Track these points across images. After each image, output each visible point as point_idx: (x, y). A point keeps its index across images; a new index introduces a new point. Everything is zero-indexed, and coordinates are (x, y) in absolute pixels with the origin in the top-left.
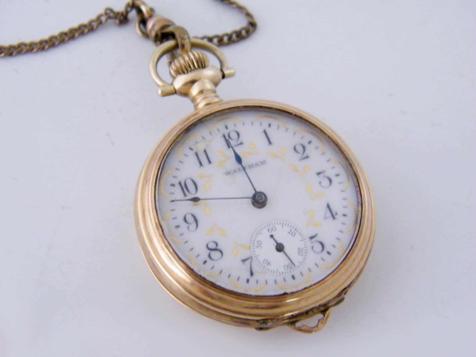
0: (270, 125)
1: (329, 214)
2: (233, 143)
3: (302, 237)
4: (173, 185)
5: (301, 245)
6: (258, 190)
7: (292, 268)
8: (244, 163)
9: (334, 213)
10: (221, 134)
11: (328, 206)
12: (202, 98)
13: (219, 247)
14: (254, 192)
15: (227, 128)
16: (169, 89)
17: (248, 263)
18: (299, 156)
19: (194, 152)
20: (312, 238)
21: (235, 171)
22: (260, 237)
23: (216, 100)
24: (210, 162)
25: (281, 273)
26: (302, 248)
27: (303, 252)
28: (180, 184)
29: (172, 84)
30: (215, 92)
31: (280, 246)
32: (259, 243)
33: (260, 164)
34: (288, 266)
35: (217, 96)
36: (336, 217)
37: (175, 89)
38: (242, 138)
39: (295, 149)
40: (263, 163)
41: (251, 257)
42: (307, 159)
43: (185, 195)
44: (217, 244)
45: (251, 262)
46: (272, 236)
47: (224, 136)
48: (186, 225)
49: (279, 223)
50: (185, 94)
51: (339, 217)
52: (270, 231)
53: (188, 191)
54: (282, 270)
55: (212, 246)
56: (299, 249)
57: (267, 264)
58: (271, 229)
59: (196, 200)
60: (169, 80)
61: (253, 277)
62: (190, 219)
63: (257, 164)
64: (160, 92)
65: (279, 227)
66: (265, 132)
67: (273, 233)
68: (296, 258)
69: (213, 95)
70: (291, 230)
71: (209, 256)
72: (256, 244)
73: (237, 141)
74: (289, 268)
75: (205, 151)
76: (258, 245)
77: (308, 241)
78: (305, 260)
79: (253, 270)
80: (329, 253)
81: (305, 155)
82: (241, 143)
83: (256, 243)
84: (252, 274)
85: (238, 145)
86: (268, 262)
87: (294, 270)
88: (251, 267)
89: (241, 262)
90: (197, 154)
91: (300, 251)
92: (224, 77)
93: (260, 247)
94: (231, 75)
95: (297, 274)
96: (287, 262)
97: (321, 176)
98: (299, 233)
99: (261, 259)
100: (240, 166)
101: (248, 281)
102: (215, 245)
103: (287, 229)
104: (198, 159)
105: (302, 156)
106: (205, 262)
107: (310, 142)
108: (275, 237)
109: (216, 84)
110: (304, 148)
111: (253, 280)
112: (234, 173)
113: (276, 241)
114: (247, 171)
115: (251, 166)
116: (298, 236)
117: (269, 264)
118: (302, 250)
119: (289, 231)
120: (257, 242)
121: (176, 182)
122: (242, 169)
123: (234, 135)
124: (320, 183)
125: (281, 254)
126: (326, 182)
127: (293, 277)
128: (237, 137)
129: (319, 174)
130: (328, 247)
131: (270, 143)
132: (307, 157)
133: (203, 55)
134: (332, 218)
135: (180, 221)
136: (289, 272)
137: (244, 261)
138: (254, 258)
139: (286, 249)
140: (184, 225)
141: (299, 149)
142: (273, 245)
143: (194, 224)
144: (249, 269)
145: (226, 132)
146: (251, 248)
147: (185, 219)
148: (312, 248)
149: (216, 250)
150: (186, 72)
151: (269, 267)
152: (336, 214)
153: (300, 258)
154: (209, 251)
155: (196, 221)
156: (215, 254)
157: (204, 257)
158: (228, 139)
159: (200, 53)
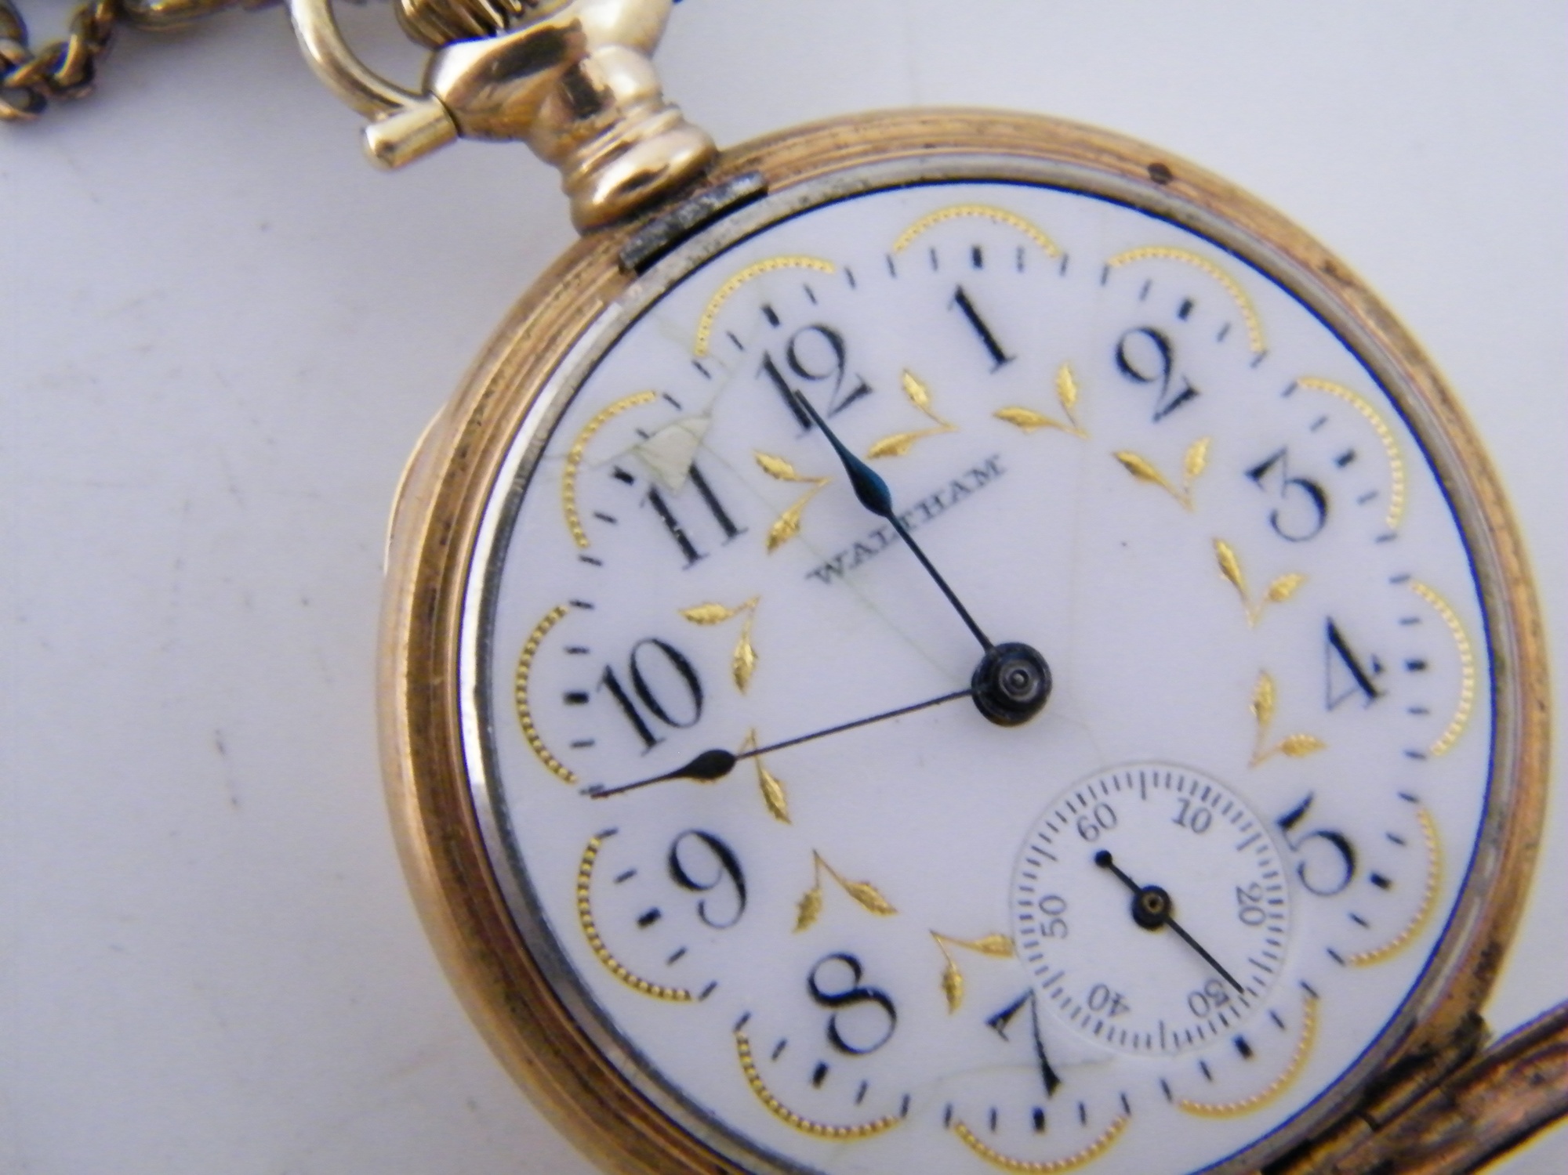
0: (977, 258)
1: (1344, 678)
2: (818, 397)
3: (1244, 829)
4: (579, 698)
5: (1247, 869)
6: (998, 637)
7: (1226, 998)
8: (900, 501)
9: (1368, 669)
10: (755, 361)
11: (1334, 637)
13: (867, 981)
14: (978, 653)
15: (773, 319)
17: (1020, 1024)
18: (1147, 397)
19: (641, 487)
20: (1288, 822)
21: (861, 551)
22: (1048, 880)
24: (730, 529)
25: (1182, 1037)
26: (1254, 886)
27: (1264, 905)
28: (613, 682)
30: (656, 99)
31: (1153, 903)
32: (1052, 905)
33: (970, 482)
34: (1205, 996)
36: (1378, 683)
38: (862, 362)
39: (1123, 364)
40: (987, 472)
41: (1031, 992)
42: (1188, 407)
43: (649, 739)
44: (853, 963)
45: (1034, 1017)
46: (1104, 860)
47: (769, 367)
48: (691, 898)
49: (1123, 782)
51: (1395, 682)
52: (1091, 833)
53: (659, 712)
54: (1182, 1021)
55: (836, 980)
56: (1239, 891)
57: (1109, 1006)
58: (1094, 821)
59: (715, 765)
61: (1061, 1092)
62: (700, 863)
63: (959, 489)
65: (1125, 801)
66: (961, 299)
67: (1106, 841)
68: (1237, 945)
69: (657, 121)
70: (1187, 804)
71: (835, 1038)
72: (1041, 918)
73: (839, 381)
74: (1211, 1001)
75: (695, 474)
76: (1046, 919)
77: (1271, 838)
78: (1275, 943)
79: (1053, 1061)
80: (1379, 881)
81: (1176, 387)
82: (863, 390)
83: (1035, 911)
84: (1051, 1080)
85: (850, 399)
86: (1113, 996)
87: (1240, 1008)
88: (1040, 1048)
89: (991, 1034)
90: (656, 499)
91: (1246, 898)
93: (1058, 928)
95: (1253, 1025)
96: (1196, 975)
97: (1272, 478)
98: (1226, 811)
99: (1076, 988)
100: (883, 521)
101: (1039, 1119)
102: (849, 973)
103: (1165, 802)
104: (671, 522)
105: (1165, 389)
106: (820, 1074)
107: (1185, 310)
108: (1117, 862)
110: (1163, 345)
111: (1058, 1109)
112: (858, 561)
113: (1127, 881)
114: (915, 536)
115: (931, 506)
116: (1224, 832)
117: (1117, 1004)
118: (1255, 893)
119: (1177, 808)
120: (1041, 906)
121: (585, 675)
122: (890, 530)
123: (816, 354)
124: (1274, 520)
125: (1162, 938)
126: (1301, 505)
127: (1243, 1048)
128: (831, 358)
129: (1257, 473)
130: (1372, 855)
131: (999, 356)
132: (1188, 394)
134: (1360, 696)
135: (657, 889)
136: (1219, 1025)
137: (1001, 1019)
138: (1043, 995)
139: (1183, 915)
140: (675, 902)
141: (1144, 355)
142: (1120, 900)
143: (727, 885)
144: (1033, 1057)
145: (774, 343)
146: (1021, 940)
147: (680, 876)
148: (1301, 872)
149: (857, 995)
151: (1121, 1022)
152: (1378, 668)
153: (1255, 940)
154: (826, 1013)
155: (730, 863)
156: (858, 1022)
157: (811, 1046)
158: (794, 382)
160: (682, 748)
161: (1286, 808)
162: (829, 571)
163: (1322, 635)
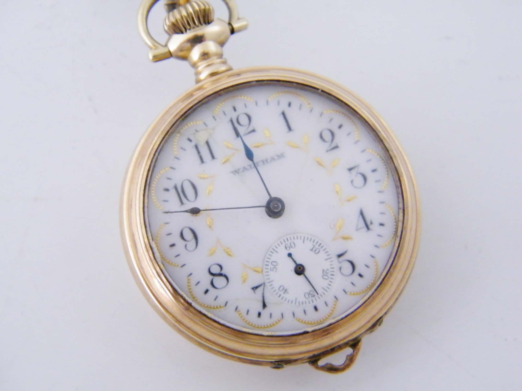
0: (290, 105)
1: (362, 224)
2: (241, 130)
3: (328, 255)
4: (167, 190)
5: (326, 265)
6: (273, 195)
7: (314, 296)
8: (256, 158)
9: (369, 223)
10: (228, 119)
11: (362, 213)
12: (205, 65)
13: (223, 272)
14: (267, 198)
15: (235, 110)
16: (162, 50)
17: (260, 290)
18: (326, 146)
19: (193, 144)
20: (340, 256)
21: (245, 169)
22: (274, 257)
23: (223, 68)
24: (213, 157)
25: (301, 303)
26: (327, 270)
27: (329, 275)
28: (176, 188)
29: (166, 46)
30: (220, 56)
31: (300, 268)
32: (274, 264)
33: (276, 158)
34: (309, 294)
35: (225, 63)
36: (371, 227)
37: (170, 52)
38: (254, 124)
39: (321, 137)
40: (281, 156)
41: (264, 283)
42: (336, 150)
43: (182, 203)
44: (221, 267)
45: (264, 289)
46: (290, 255)
47: (231, 121)
48: (184, 243)
49: (299, 238)
50: (184, 58)
51: (375, 228)
52: (288, 248)
53: (186, 197)
54: (301, 298)
55: (216, 270)
56: (323, 270)
57: (284, 291)
58: (289, 245)
59: (195, 211)
60: (162, 37)
61: (266, 309)
62: (188, 235)
63: (273, 159)
64: (151, 57)
65: (299, 243)
66: (283, 114)
67: (292, 251)
68: (319, 283)
69: (219, 61)
70: (314, 246)
71: (212, 284)
72: (271, 266)
73: (248, 128)
74: (310, 296)
75: (207, 143)
76: (272, 267)
77: (335, 259)
78: (330, 285)
79: (266, 301)
80: (360, 275)
81: (334, 145)
82: (253, 131)
83: (270, 264)
84: (264, 306)
85: (250, 132)
86: (285, 289)
87: (317, 299)
88: (263, 297)
89: (252, 291)
90: (196, 147)
91: (325, 273)
92: (233, 31)
93: (275, 269)
94: (241, 29)
95: (320, 304)
96: (309, 288)
97: (354, 172)
98: (324, 250)
99: (276, 285)
100: (251, 162)
101: (259, 314)
102: (219, 269)
103: (309, 245)
104: (199, 153)
105: (330, 145)
106: (207, 291)
107: (340, 127)
108: (293, 256)
109: (222, 44)
110: (333, 134)
111: (265, 313)
112: (243, 171)
113: (295, 262)
114: (258, 168)
115: (265, 162)
116: (322, 255)
117: (286, 291)
118: (327, 272)
119: (312, 247)
120: (271, 263)
121: (170, 185)
122: (253, 166)
123: (243, 120)
124: (352, 182)
125: (302, 277)
126: (360, 180)
127: (316, 308)
128: (247, 121)
129: (350, 170)
130: (360, 268)
131: (290, 129)
132: (336, 147)
133: (204, 5)
134: (365, 228)
135: (176, 239)
136: (311, 302)
137: (255, 288)
138: (268, 285)
139: (307, 273)
140: (180, 243)
141: (327, 136)
142: (292, 266)
143: (194, 241)
144: (261, 299)
145: (234, 115)
146: (265, 270)
147: (182, 237)
148: (340, 268)
149: (220, 275)
150: (183, 29)
151: (285, 296)
152: (371, 223)
153: (325, 283)
154: (211, 277)
155: (196, 237)
156: (219, 281)
157: (206, 284)
158: (236, 125)
159: (205, 3)
160: (189, 206)
161: (340, 252)
162: (236, 172)
163: (358, 213)
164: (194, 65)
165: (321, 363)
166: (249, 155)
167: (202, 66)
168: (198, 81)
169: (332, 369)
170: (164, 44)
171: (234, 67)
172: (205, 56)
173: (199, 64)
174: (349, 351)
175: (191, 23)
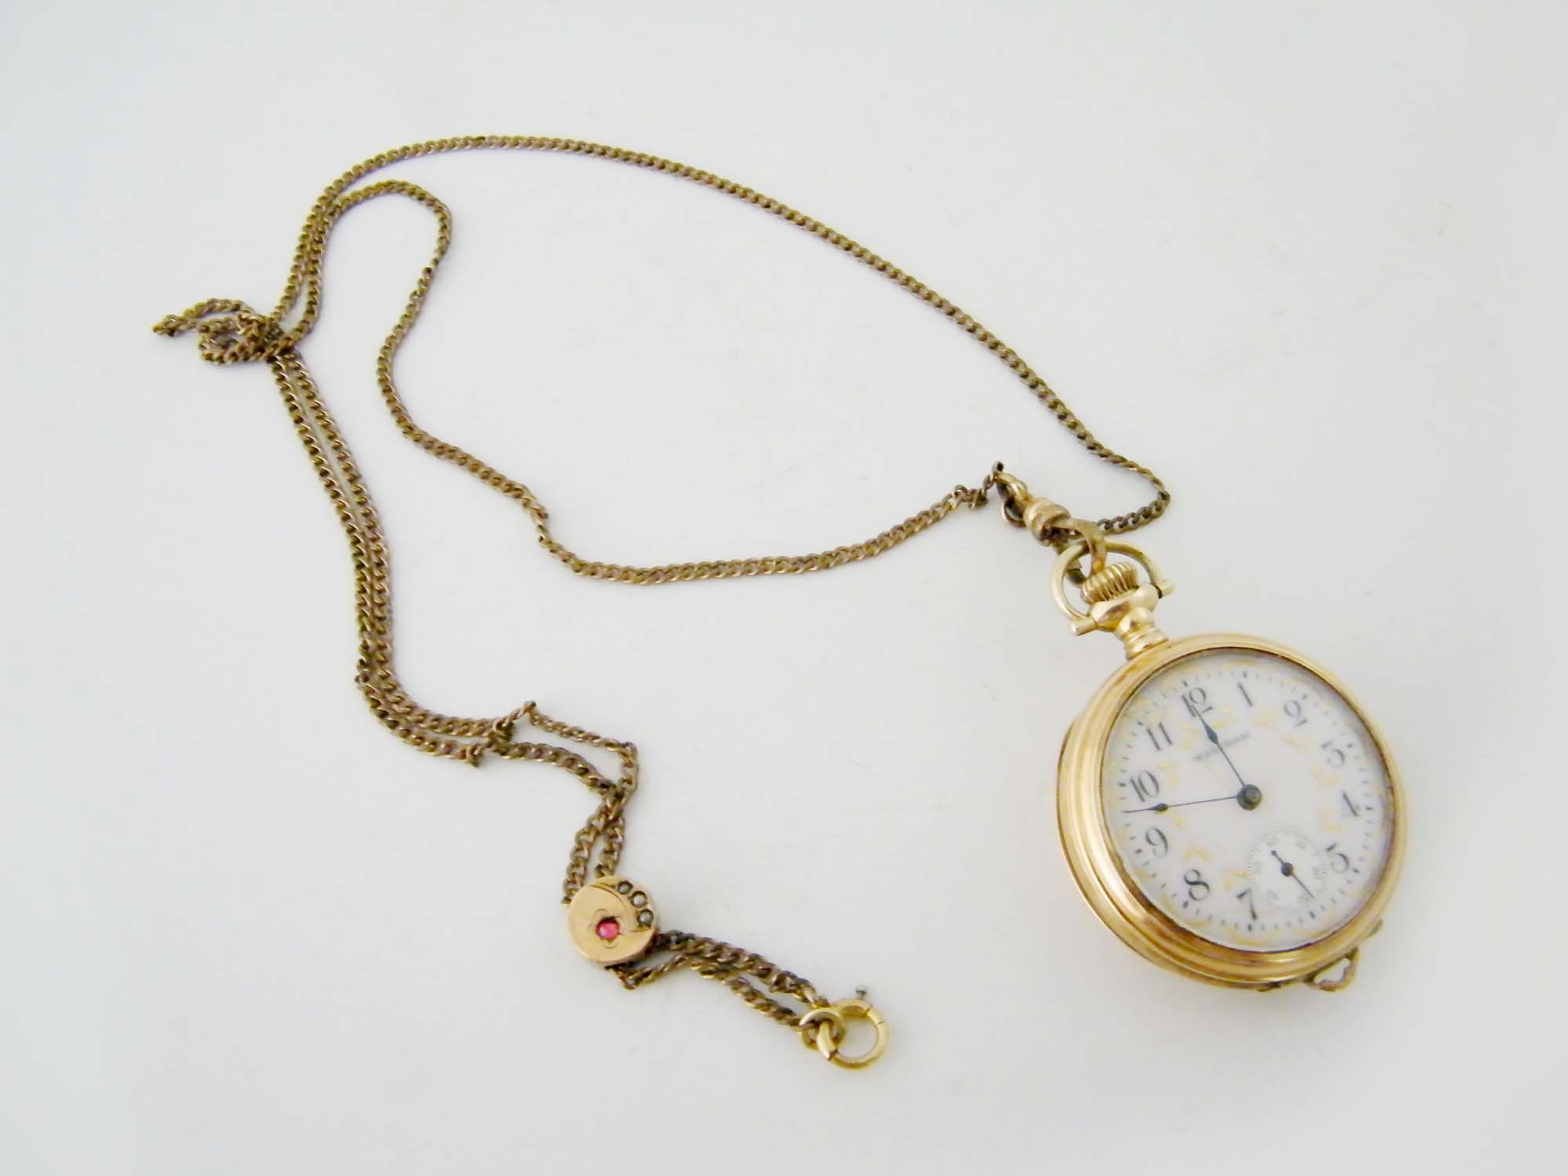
0: (1245, 675)
1: (1348, 809)
2: (1199, 707)
3: (1316, 850)
4: (1122, 785)
5: (1316, 862)
6: (1247, 782)
7: (1308, 900)
8: (1220, 739)
9: (1355, 808)
10: (1179, 695)
11: (1345, 797)
12: (1138, 636)
13: (1204, 878)
14: (1241, 786)
15: (1186, 684)
16: (1087, 623)
17: (1246, 898)
18: (1294, 721)
19: (1145, 727)
20: (1330, 849)
21: (1208, 754)
22: (1257, 857)
23: (1160, 639)
24: (1169, 741)
25: (1294, 909)
26: (1318, 868)
27: (1321, 873)
28: (1133, 782)
29: (1088, 615)
30: (1152, 624)
31: (1287, 868)
32: (1258, 865)
33: (1242, 738)
34: (1302, 898)
35: (1158, 631)
36: (1358, 812)
37: (1095, 622)
38: (1209, 701)
39: (1286, 710)
40: (1245, 736)
41: (1250, 889)
42: (1305, 725)
43: (1143, 800)
44: (1198, 873)
45: (1250, 897)
46: (1274, 853)
47: (1184, 698)
48: (1152, 847)
49: (1281, 831)
50: (1111, 629)
51: (1363, 812)
52: (1271, 845)
53: (1145, 791)
54: (1295, 904)
55: (1193, 878)
56: (1314, 868)
57: (1273, 897)
58: (1271, 842)
59: (1162, 808)
60: (1083, 608)
61: (1257, 920)
62: (1155, 837)
63: (1237, 739)
64: (1074, 630)
65: (1281, 837)
66: (1241, 687)
67: (1274, 848)
68: (1313, 884)
69: (1153, 630)
70: (1299, 840)
71: (1191, 894)
72: (1254, 868)
73: (1204, 704)
74: (1304, 900)
75: (1161, 726)
76: (1256, 869)
77: (1325, 854)
78: (1324, 885)
79: (1255, 911)
80: (1356, 871)
81: (1301, 719)
82: (1210, 708)
83: (1252, 866)
84: (1254, 916)
85: (1207, 710)
86: (1274, 894)
87: (1312, 903)
88: (1252, 907)
89: (1236, 899)
90: (1150, 732)
91: (1315, 871)
92: (1160, 595)
93: (1259, 872)
94: (1169, 591)
95: (1317, 910)
96: (1299, 891)
97: (1328, 749)
98: (1311, 844)
99: (1264, 891)
100: (1215, 745)
101: (1250, 928)
102: (1195, 875)
103: (1293, 839)
104: (1153, 738)
105: (1298, 719)
106: (1186, 904)
107: (1305, 697)
108: (1279, 854)
109: (1152, 609)
110: (1298, 707)
111: (1256, 925)
112: (1207, 756)
113: (1280, 859)
114: (1223, 750)
115: (1229, 743)
116: (1310, 850)
117: (1276, 897)
119: (1297, 841)
120: (1254, 864)
121: (1125, 778)
122: (1216, 748)
123: (1197, 696)
124: (1329, 760)
125: (1290, 879)
126: (1336, 758)
127: (1313, 915)
128: (1202, 697)
129: (1324, 747)
130: (1354, 862)
131: (1250, 702)
132: (1305, 721)
133: (1125, 567)
134: (1352, 815)
135: (1141, 843)
136: (1306, 907)
137: (1241, 896)
138: (1254, 891)
139: (1296, 872)
140: (1145, 846)
141: (1292, 709)
142: (1278, 866)
143: (1163, 845)
144: (1249, 909)
145: (1185, 691)
146: (1248, 874)
147: (1149, 840)
148: (1332, 864)
149: (1198, 883)
150: (1105, 598)
151: (1276, 902)
152: (1358, 808)
153: (1318, 883)
154: (1189, 886)
155: (1163, 838)
156: (1199, 891)
157: (1184, 896)
158: (1190, 703)
159: (1126, 565)
160: (1155, 802)
161: (1330, 845)
162: (1198, 758)
163: (1340, 797)
164: (1123, 637)
165: (1318, 979)
166: (1212, 737)
167: (1134, 637)
168: (1130, 658)
169: (1328, 987)
170: (1085, 613)
171: (1170, 638)
172: (1134, 625)
173: (1130, 635)
174: (1345, 963)
175: (1119, 588)
